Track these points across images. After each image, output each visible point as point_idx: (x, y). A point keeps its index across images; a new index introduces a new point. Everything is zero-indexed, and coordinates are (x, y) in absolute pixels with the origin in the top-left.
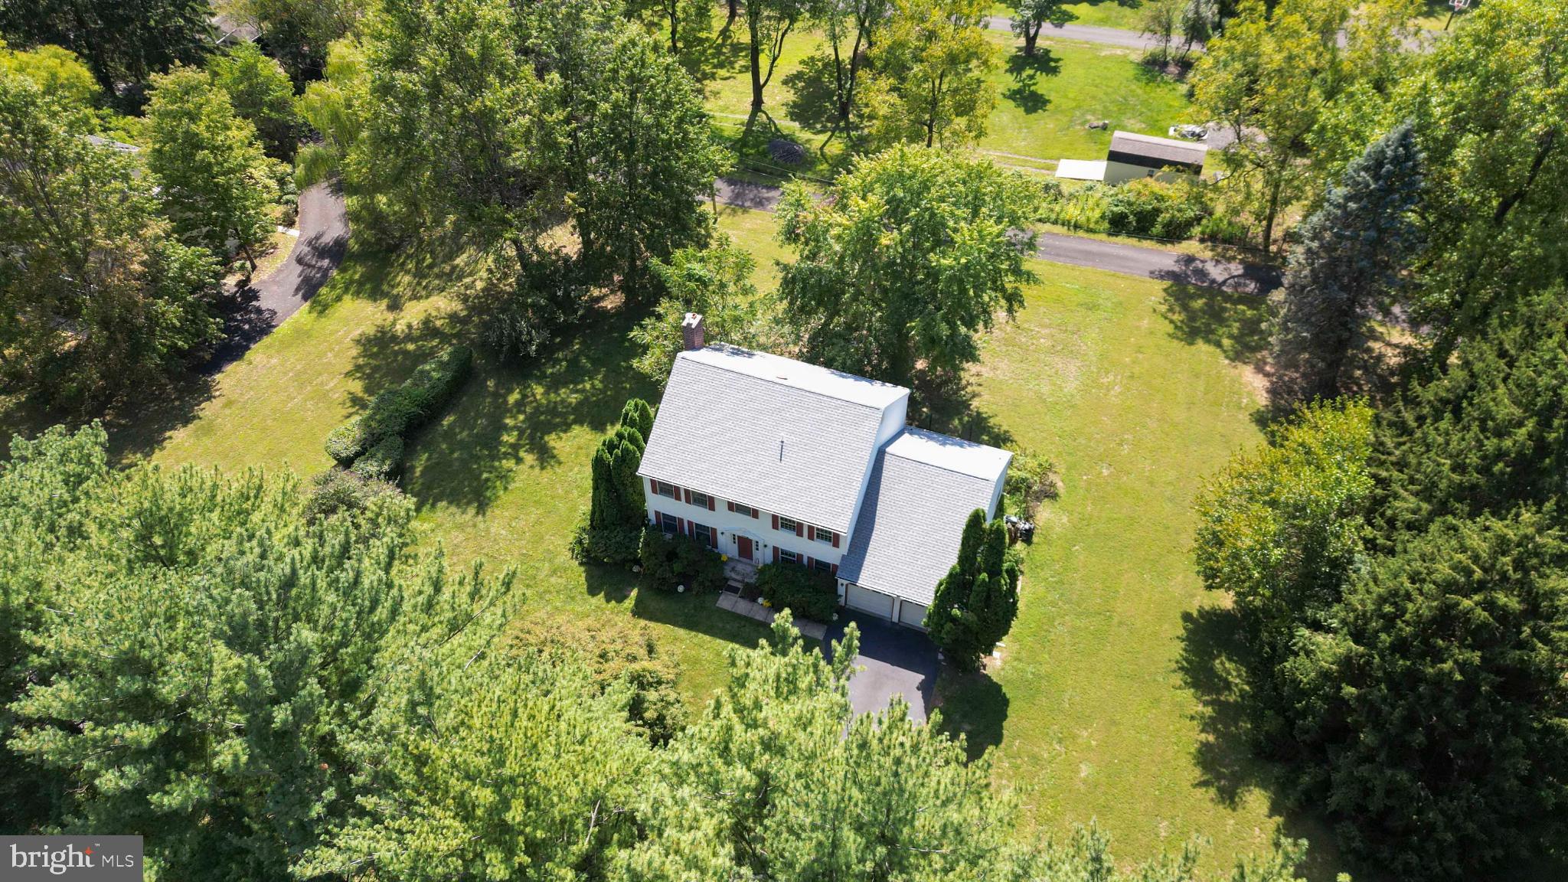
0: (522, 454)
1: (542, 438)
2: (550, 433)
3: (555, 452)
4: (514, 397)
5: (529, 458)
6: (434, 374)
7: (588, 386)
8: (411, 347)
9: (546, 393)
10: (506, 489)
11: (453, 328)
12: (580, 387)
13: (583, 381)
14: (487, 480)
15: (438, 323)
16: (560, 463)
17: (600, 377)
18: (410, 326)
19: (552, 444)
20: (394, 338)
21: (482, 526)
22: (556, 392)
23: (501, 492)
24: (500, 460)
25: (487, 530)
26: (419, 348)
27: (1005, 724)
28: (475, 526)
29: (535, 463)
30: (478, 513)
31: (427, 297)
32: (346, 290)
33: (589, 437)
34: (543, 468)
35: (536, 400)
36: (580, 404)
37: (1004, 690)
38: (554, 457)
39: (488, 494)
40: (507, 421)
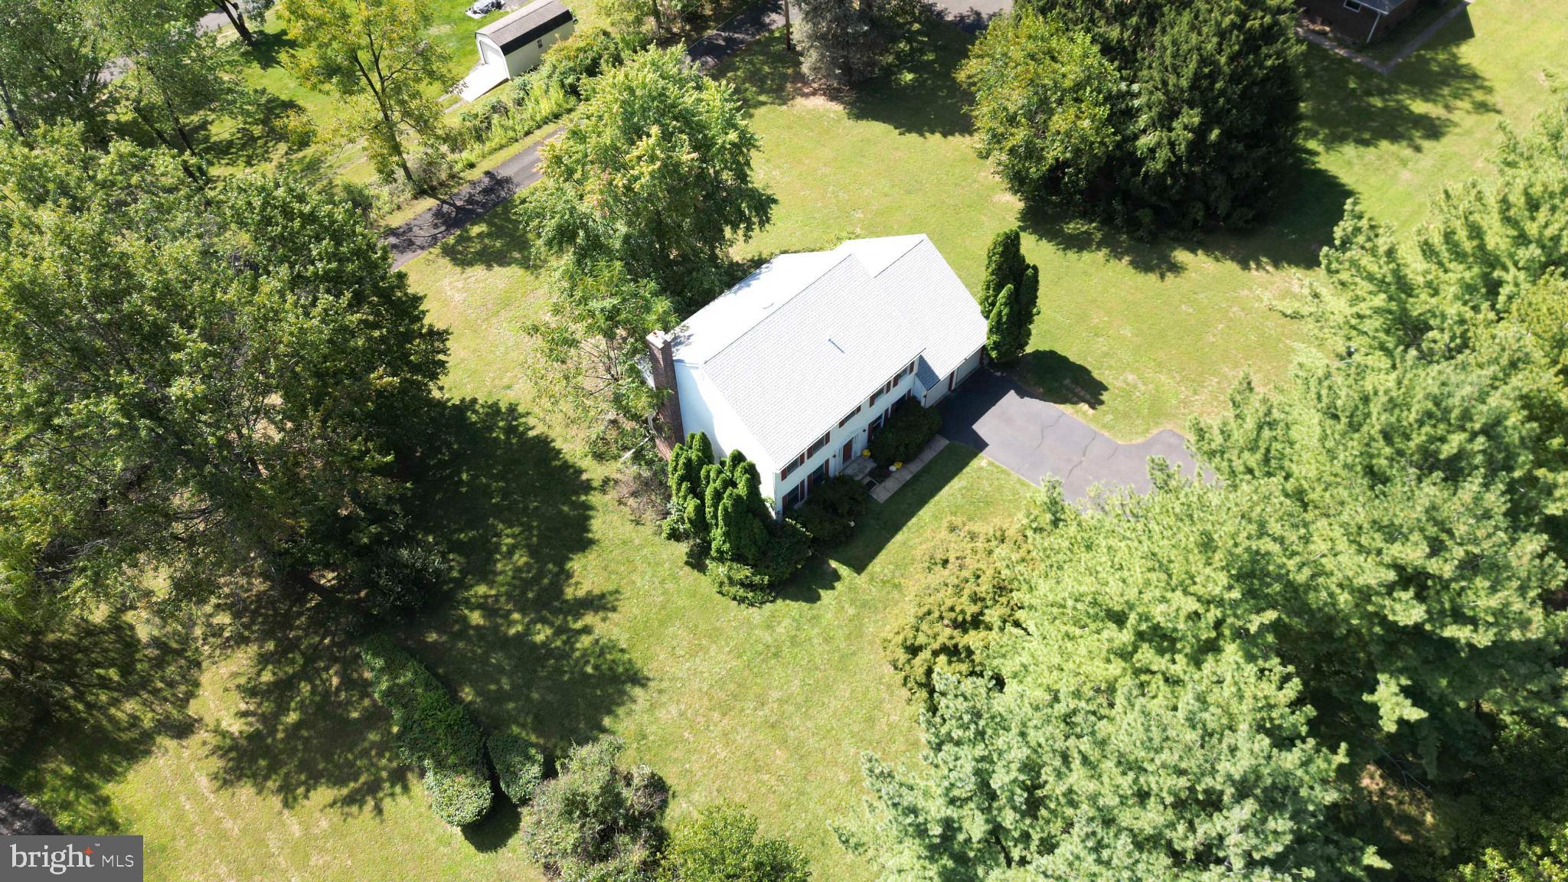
0: (578, 625)
1: (567, 601)
2: (562, 592)
3: (597, 592)
4: (476, 618)
5: (589, 619)
6: (401, 681)
7: (510, 541)
8: (293, 717)
9: (491, 584)
10: (622, 651)
11: (293, 662)
12: (504, 549)
13: (498, 546)
14: (596, 667)
15: (267, 677)
16: (617, 592)
17: (501, 526)
18: (244, 714)
19: (581, 593)
20: (254, 737)
21: (665, 685)
22: (496, 574)
23: (627, 656)
24: (573, 650)
25: (673, 679)
26: (302, 706)
27: (1072, 359)
28: (660, 692)
29: (601, 614)
30: (643, 686)
31: (197, 684)
32: (90, 788)
33: (591, 557)
34: (614, 609)
35: (496, 596)
36: (533, 552)
37: (1041, 349)
38: (603, 596)
39: (621, 669)
40: (512, 631)
